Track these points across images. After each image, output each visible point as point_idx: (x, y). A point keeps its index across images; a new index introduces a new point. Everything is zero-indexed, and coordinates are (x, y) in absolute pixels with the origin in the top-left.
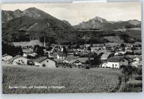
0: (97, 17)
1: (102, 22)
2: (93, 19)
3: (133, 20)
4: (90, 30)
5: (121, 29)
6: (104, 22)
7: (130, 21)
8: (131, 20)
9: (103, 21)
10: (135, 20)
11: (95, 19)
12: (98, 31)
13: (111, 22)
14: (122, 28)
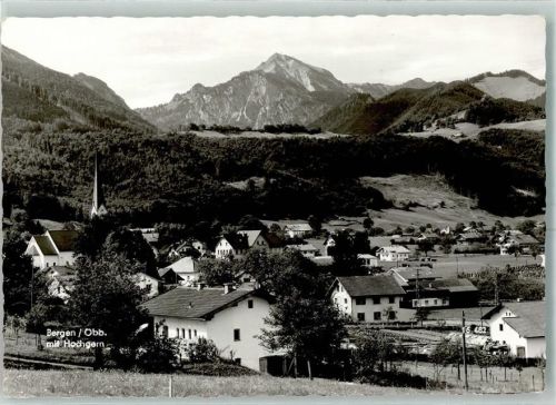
0: (277, 58)
1: (311, 89)
2: (259, 72)
3: (501, 75)
4: (270, 136)
5: (443, 125)
6: (325, 87)
7: (480, 78)
8: (489, 74)
9: (313, 84)
10: (515, 74)
11: (270, 69)
12: (310, 137)
13: (362, 87)
14: (452, 124)
